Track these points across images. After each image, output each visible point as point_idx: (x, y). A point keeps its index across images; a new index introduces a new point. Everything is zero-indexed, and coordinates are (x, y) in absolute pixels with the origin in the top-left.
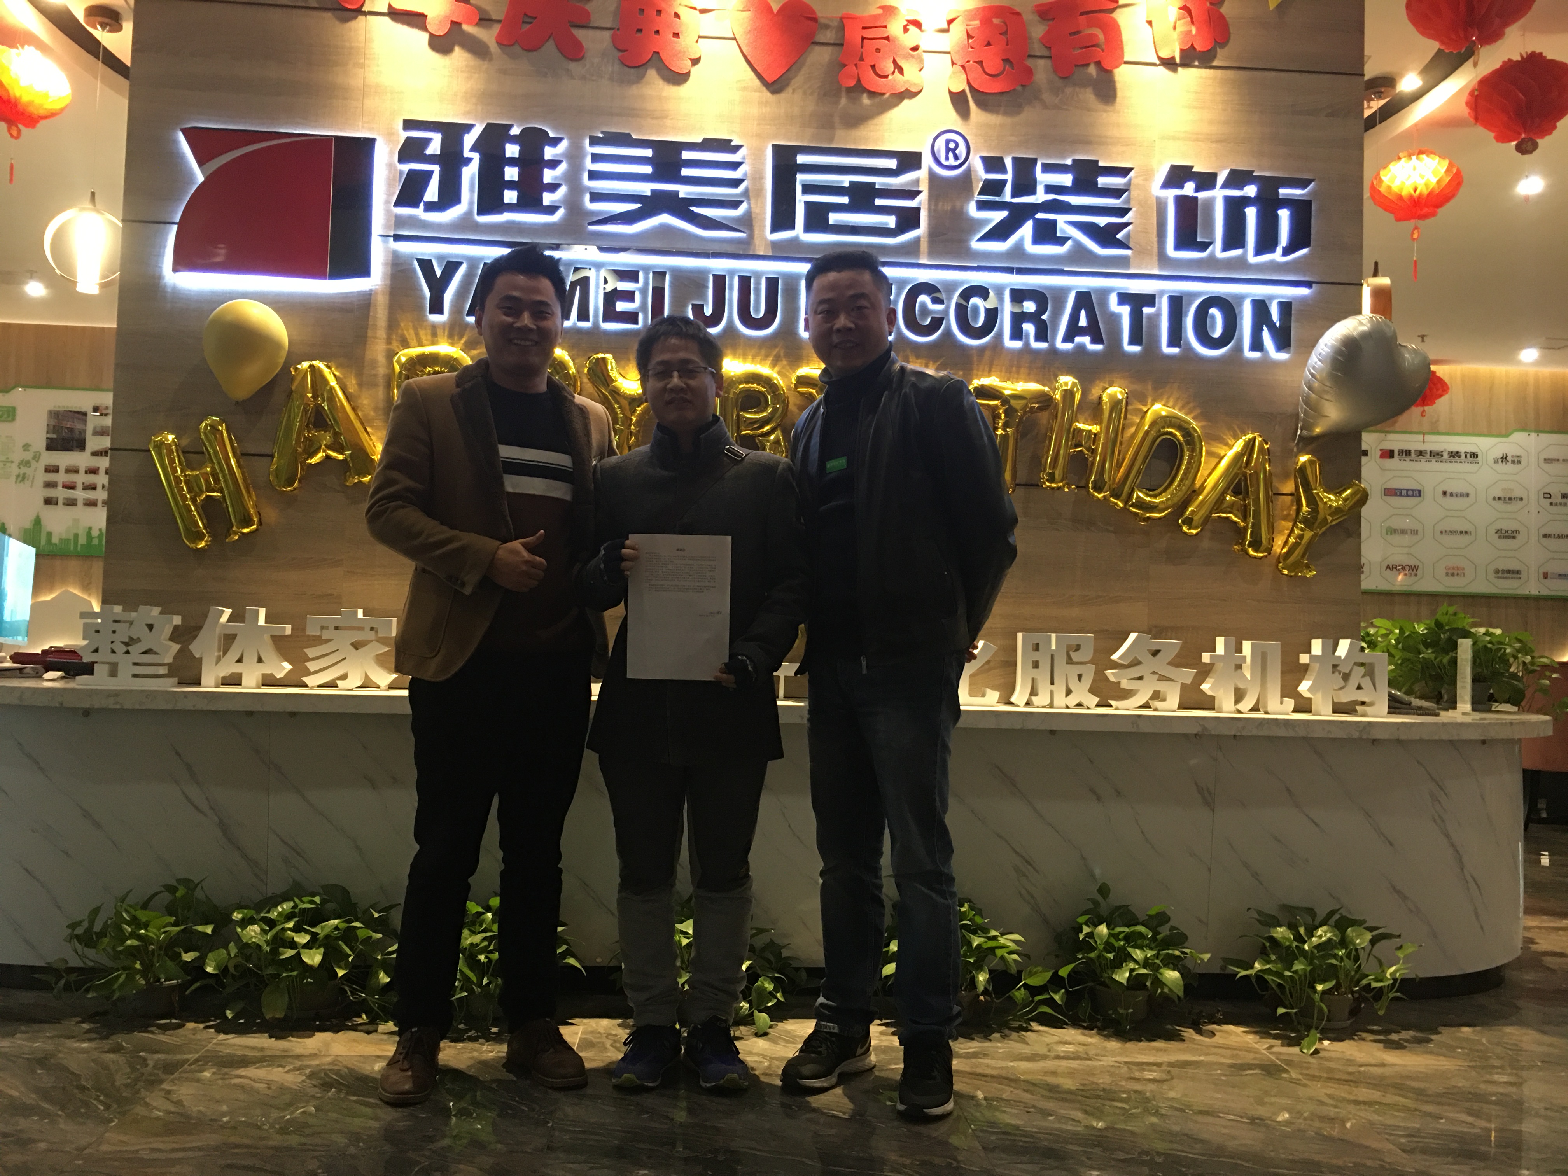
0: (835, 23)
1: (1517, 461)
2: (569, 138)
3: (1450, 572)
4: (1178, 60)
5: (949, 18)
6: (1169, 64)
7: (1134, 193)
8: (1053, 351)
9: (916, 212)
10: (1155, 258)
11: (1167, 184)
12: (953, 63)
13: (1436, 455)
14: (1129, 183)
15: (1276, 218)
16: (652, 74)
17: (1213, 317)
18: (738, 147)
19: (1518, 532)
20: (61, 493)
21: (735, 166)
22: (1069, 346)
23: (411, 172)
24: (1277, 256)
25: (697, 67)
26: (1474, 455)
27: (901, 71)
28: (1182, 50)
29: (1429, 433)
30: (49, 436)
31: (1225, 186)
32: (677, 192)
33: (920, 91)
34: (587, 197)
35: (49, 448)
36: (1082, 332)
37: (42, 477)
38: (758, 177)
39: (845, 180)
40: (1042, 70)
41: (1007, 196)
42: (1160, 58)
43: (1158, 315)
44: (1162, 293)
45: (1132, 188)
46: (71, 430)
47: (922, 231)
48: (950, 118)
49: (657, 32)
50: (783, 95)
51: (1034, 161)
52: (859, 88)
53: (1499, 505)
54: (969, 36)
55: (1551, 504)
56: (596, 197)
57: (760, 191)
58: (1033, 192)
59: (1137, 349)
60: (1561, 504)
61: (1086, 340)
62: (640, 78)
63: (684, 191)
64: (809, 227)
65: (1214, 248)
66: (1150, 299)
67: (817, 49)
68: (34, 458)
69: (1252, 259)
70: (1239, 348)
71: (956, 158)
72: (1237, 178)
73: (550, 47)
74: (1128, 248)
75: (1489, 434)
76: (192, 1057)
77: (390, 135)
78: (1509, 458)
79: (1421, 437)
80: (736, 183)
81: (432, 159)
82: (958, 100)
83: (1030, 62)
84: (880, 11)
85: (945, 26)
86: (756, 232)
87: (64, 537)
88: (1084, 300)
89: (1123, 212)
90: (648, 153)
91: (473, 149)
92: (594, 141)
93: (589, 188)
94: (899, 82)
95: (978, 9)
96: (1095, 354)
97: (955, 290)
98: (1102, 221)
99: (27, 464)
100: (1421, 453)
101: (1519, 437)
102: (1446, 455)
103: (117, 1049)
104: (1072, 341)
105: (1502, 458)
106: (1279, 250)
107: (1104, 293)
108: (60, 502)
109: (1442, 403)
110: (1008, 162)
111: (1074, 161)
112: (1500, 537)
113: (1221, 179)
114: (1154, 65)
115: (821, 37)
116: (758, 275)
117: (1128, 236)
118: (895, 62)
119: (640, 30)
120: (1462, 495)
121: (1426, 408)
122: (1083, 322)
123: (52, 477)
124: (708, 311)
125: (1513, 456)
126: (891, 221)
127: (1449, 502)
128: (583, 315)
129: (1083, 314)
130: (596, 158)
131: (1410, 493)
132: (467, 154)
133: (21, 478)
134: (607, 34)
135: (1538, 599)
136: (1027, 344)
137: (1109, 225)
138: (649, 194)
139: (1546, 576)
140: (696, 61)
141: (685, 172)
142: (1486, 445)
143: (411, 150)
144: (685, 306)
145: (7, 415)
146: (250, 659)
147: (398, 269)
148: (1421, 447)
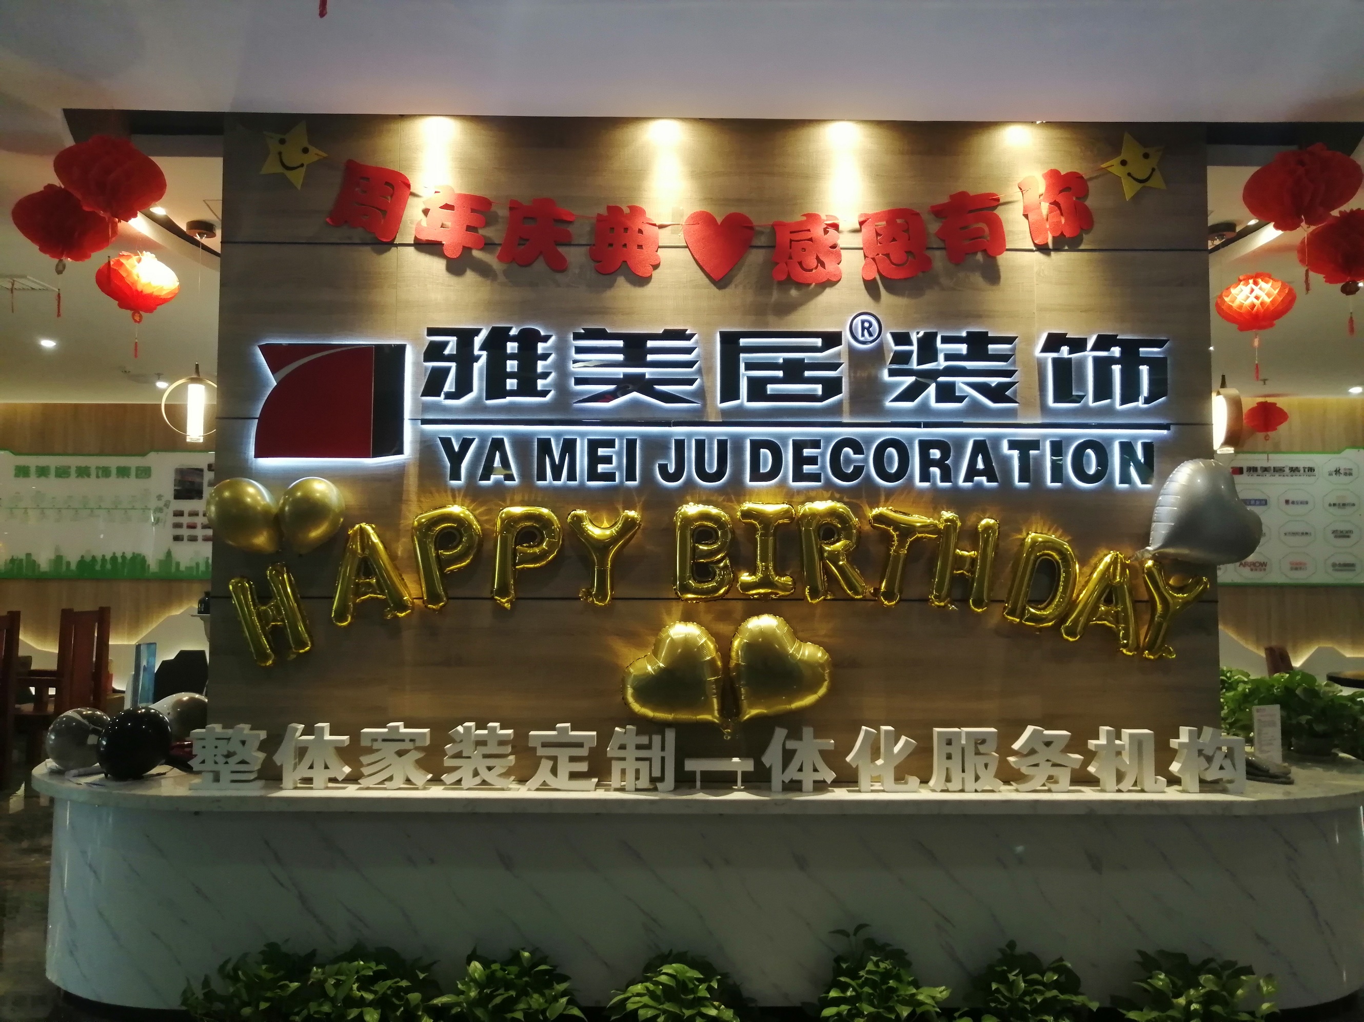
0: (768, 230)
1: (1349, 473)
2: (557, 334)
3: (1294, 566)
4: (1051, 246)
5: (862, 219)
6: (1043, 249)
7: (1018, 356)
8: (956, 489)
9: (838, 380)
10: (1038, 409)
11: (1046, 349)
12: (865, 257)
13: (1279, 470)
14: (1014, 349)
15: (1138, 374)
16: (621, 280)
17: (1089, 456)
18: (692, 336)
19: (1351, 532)
20: (185, 532)
21: (689, 351)
22: (969, 484)
23: (434, 370)
24: (1140, 404)
25: (657, 271)
26: (1311, 470)
27: (823, 265)
28: (1054, 238)
29: (1272, 453)
30: (176, 488)
31: (1094, 348)
32: (644, 374)
33: (840, 280)
34: (573, 381)
35: (176, 497)
36: (980, 473)
37: (172, 520)
38: (709, 356)
39: (780, 357)
40: (939, 259)
41: (914, 365)
42: (1035, 245)
43: (1043, 456)
44: (1045, 437)
45: (1017, 352)
46: (192, 483)
48: (864, 300)
49: (625, 245)
50: (727, 291)
51: (935, 334)
52: (790, 281)
53: (1333, 510)
54: (878, 234)
56: (579, 381)
57: (711, 369)
58: (935, 359)
59: (1026, 484)
61: (983, 480)
62: (611, 285)
63: (650, 373)
64: (751, 397)
65: (1088, 398)
66: (1035, 445)
67: (754, 251)
68: (165, 506)
69: (1119, 407)
70: (1111, 481)
71: (870, 334)
72: (1103, 343)
73: (540, 265)
74: (1016, 402)
75: (1324, 451)
77: (416, 341)
78: (1342, 471)
79: (1265, 456)
80: (690, 364)
81: (449, 358)
82: (871, 287)
83: (929, 253)
84: (804, 218)
85: (858, 226)
86: (708, 402)
87: (189, 566)
88: (980, 447)
89: (1009, 374)
90: (620, 343)
91: (481, 349)
92: (577, 337)
93: (573, 373)
94: (820, 274)
95: (884, 212)
96: (991, 490)
97: (873, 443)
98: (994, 381)
99: (160, 510)
100: (1266, 470)
101: (1350, 453)
102: (1287, 470)
105: (1336, 471)
106: (1141, 399)
107: (997, 440)
108: (185, 538)
109: (1283, 428)
111: (968, 333)
112: (1336, 537)
113: (1090, 344)
114: (1031, 251)
115: (756, 242)
116: (711, 436)
117: (1015, 392)
118: (818, 258)
119: (611, 245)
120: (1302, 503)
121: (1269, 433)
122: (980, 465)
123: (178, 520)
124: (672, 469)
125: (1345, 469)
126: (818, 389)
127: (1291, 509)
128: (572, 476)
129: (980, 458)
130: (579, 350)
131: (1258, 503)
132: (476, 352)
133: (157, 521)
134: (584, 250)
136: (934, 484)
137: (1000, 385)
138: (622, 376)
140: (656, 267)
141: (650, 357)
142: (1323, 462)
143: (434, 352)
144: (653, 464)
145: (145, 473)
146: (319, 766)
147: (426, 446)
148: (1265, 465)
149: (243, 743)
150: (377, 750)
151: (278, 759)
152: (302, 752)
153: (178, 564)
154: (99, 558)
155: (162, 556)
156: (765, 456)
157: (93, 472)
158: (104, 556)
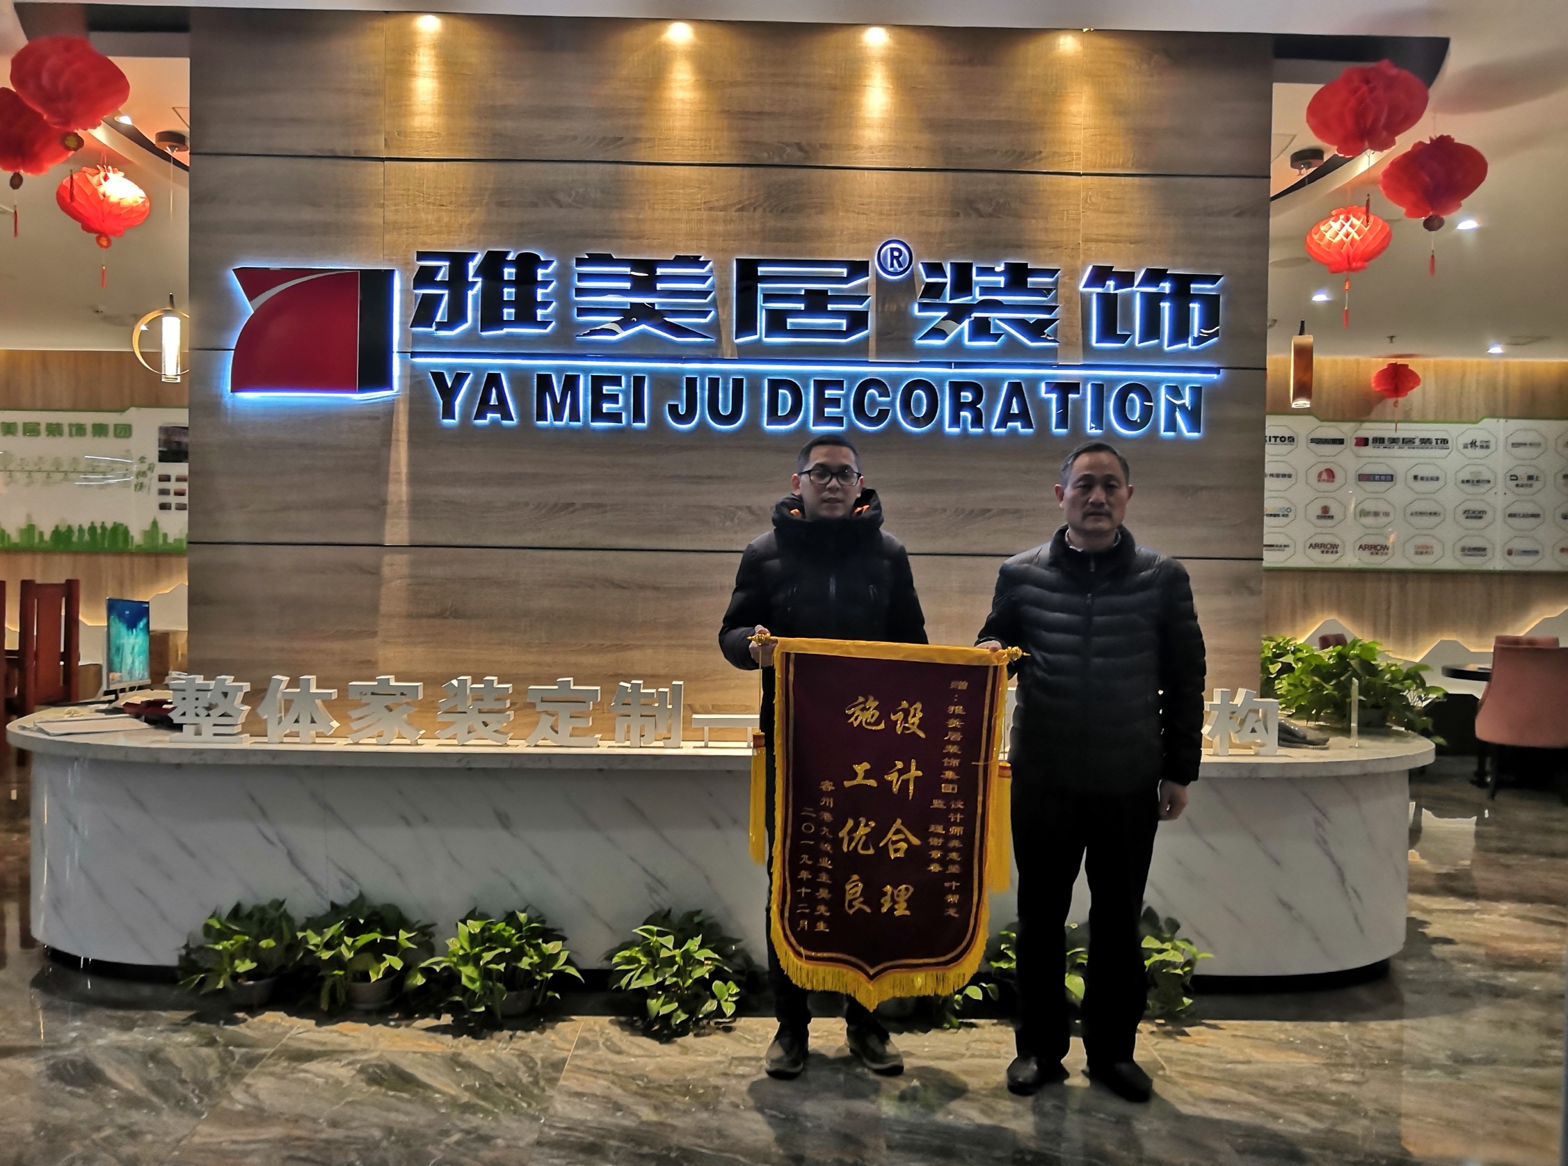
1: (1485, 445)
2: (559, 261)
3: (1419, 550)
7: (1060, 290)
8: (988, 435)
9: (864, 314)
10: (1081, 350)
11: (1091, 283)
13: (1408, 442)
14: (1056, 283)
15: (1188, 311)
17: (1132, 400)
18: (706, 263)
19: (1484, 512)
20: (172, 499)
21: (703, 279)
22: (1002, 430)
23: (425, 297)
24: (1190, 345)
26: (1445, 441)
29: (1401, 422)
30: (160, 448)
31: (1143, 283)
32: (653, 304)
34: (575, 311)
35: (161, 460)
36: (1014, 418)
37: (157, 485)
38: (725, 287)
39: (802, 288)
41: (947, 298)
43: (1084, 400)
44: (1087, 379)
45: (1058, 285)
46: (179, 443)
48: (895, 228)
50: (745, 213)
51: (971, 265)
53: (1466, 487)
55: (1517, 485)
56: (583, 310)
57: (726, 300)
58: (970, 292)
59: (1063, 431)
60: (1526, 485)
61: (1017, 425)
62: (620, 203)
63: (659, 302)
64: (770, 331)
65: (1134, 338)
66: (1074, 387)
67: (775, 171)
68: (149, 469)
69: (1167, 348)
70: (1155, 427)
71: (900, 265)
72: (1153, 277)
74: (1055, 340)
75: (1459, 421)
76: (270, 1051)
77: (406, 264)
78: (1478, 444)
79: (1394, 425)
80: (704, 294)
81: (441, 285)
86: (724, 337)
87: (178, 537)
88: (1015, 389)
89: (1050, 309)
90: (627, 270)
91: (475, 275)
92: (580, 262)
93: (576, 303)
96: (1025, 436)
97: (900, 384)
98: (1032, 317)
99: (143, 474)
100: (1394, 441)
101: (1488, 423)
102: (1417, 442)
103: (212, 1042)
104: (1006, 426)
105: (1471, 443)
106: (1191, 339)
107: (1035, 381)
108: (173, 507)
109: (1415, 394)
110: (947, 267)
111: (1006, 264)
112: (1467, 517)
113: (1138, 278)
116: (726, 374)
117: (1055, 330)
121: (1400, 399)
122: (1015, 409)
123: (165, 485)
124: (682, 410)
125: (1481, 441)
126: (843, 323)
127: (1419, 485)
128: (574, 416)
129: (1015, 401)
130: (582, 276)
131: (1383, 478)
132: (471, 278)
133: (140, 487)
134: (590, 167)
135: (1502, 574)
137: (1039, 321)
138: (629, 306)
139: (1510, 553)
141: (660, 286)
142: (1458, 433)
143: (425, 277)
144: (663, 404)
145: (124, 431)
146: (305, 720)
147: (415, 379)
148: (1394, 435)
149: (225, 694)
150: (366, 704)
151: (263, 712)
153: (165, 536)
154: (76, 528)
155: (147, 526)
156: (784, 396)
157: (66, 430)
158: (80, 526)
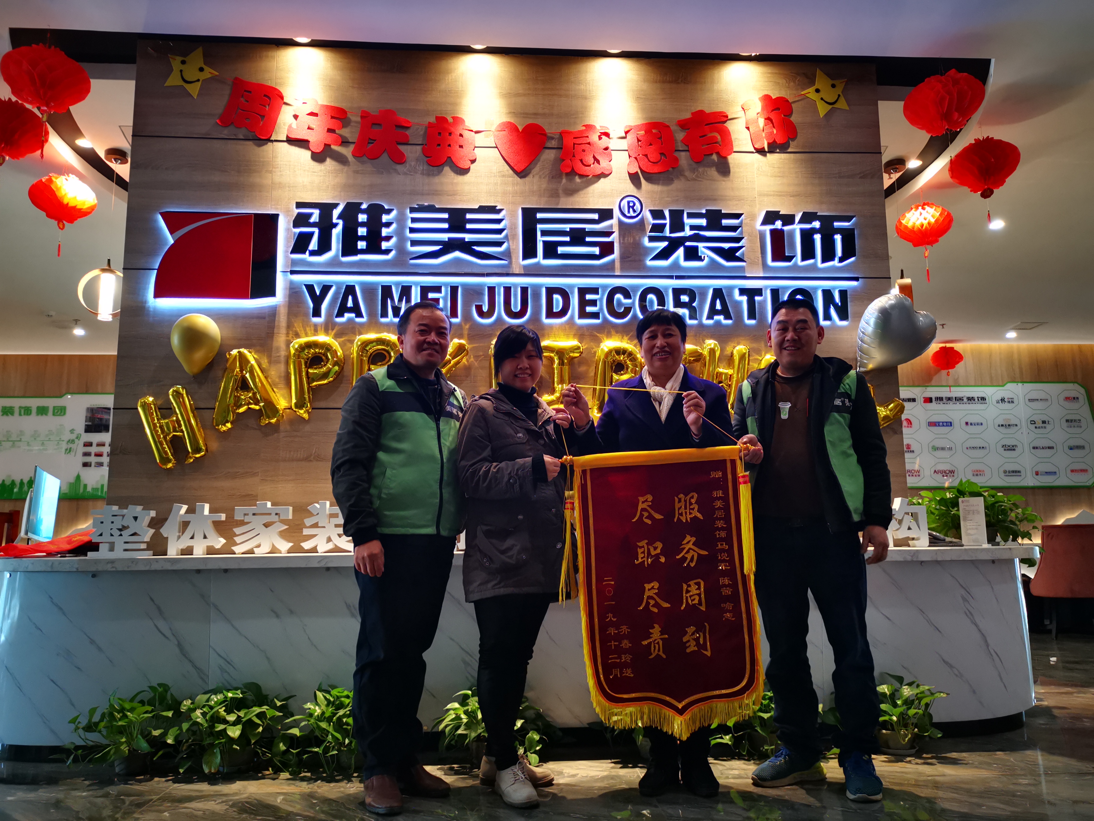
0: (557, 136)
1: (1011, 401)
2: (398, 210)
3: (975, 473)
4: (766, 149)
5: (626, 130)
6: (761, 151)
7: (745, 228)
8: (701, 325)
9: (612, 243)
10: (761, 266)
11: (765, 222)
12: (630, 156)
13: (959, 399)
14: (742, 222)
15: (833, 241)
16: (447, 169)
18: (500, 210)
19: (1016, 446)
20: (93, 459)
21: (499, 221)
22: (710, 322)
23: (301, 234)
24: (836, 263)
25: (474, 164)
26: (983, 399)
27: (598, 162)
28: (769, 144)
29: (953, 386)
30: (87, 423)
31: (801, 221)
32: (464, 238)
33: (611, 173)
34: (409, 243)
35: (87, 431)
36: (718, 313)
37: (82, 449)
38: (513, 227)
39: (567, 227)
40: (684, 158)
41: (667, 233)
42: (755, 148)
43: (765, 301)
44: (766, 287)
45: (743, 225)
46: (101, 419)
47: (615, 255)
48: (630, 188)
49: (449, 145)
50: (527, 179)
51: (682, 212)
52: (572, 173)
53: (1001, 429)
54: (639, 140)
55: (1036, 427)
56: (415, 243)
57: (515, 236)
58: (683, 230)
59: (753, 322)
60: (1042, 427)
61: (721, 318)
62: (440, 172)
63: (468, 237)
64: (546, 256)
65: (797, 259)
66: (759, 292)
67: (547, 151)
68: (77, 438)
69: (820, 265)
71: (634, 211)
72: (807, 217)
73: (385, 157)
74: (745, 261)
75: (992, 385)
76: (155, 797)
77: (288, 211)
78: (1006, 400)
79: (948, 388)
80: (499, 231)
81: (314, 225)
82: (634, 178)
83: (676, 154)
84: (584, 128)
85: (624, 135)
86: (514, 260)
87: (95, 487)
88: (718, 293)
89: (738, 240)
90: (446, 216)
91: (339, 218)
92: (413, 210)
93: (409, 238)
94: (596, 169)
95: (643, 124)
96: (727, 326)
97: (638, 290)
98: (726, 246)
99: (72, 441)
100: (949, 399)
101: (1010, 386)
102: (965, 400)
103: (106, 795)
104: (713, 319)
105: (1002, 400)
106: (837, 259)
107: (731, 289)
108: (93, 464)
109: (960, 367)
110: (667, 214)
111: (706, 210)
112: (1005, 450)
113: (797, 219)
114: (752, 152)
115: (548, 144)
116: (516, 285)
117: (743, 254)
118: (594, 157)
119: (439, 145)
121: (950, 370)
122: (718, 306)
123: (88, 449)
124: (485, 308)
125: (1008, 399)
127: (970, 429)
129: (718, 302)
130: (414, 220)
131: (945, 424)
132: (335, 221)
133: (69, 451)
134: (419, 148)
135: (1033, 489)
137: (730, 248)
138: (447, 240)
139: (1037, 474)
140: (473, 161)
141: (469, 226)
142: (990, 392)
143: (301, 220)
144: (471, 306)
145: (61, 411)
146: (199, 536)
147: (293, 291)
148: (949, 395)
149: (136, 518)
150: (248, 523)
151: (164, 531)
152: (185, 525)
153: (85, 486)
154: (18, 482)
155: (72, 480)
156: (557, 300)
157: (17, 411)
158: (22, 480)
